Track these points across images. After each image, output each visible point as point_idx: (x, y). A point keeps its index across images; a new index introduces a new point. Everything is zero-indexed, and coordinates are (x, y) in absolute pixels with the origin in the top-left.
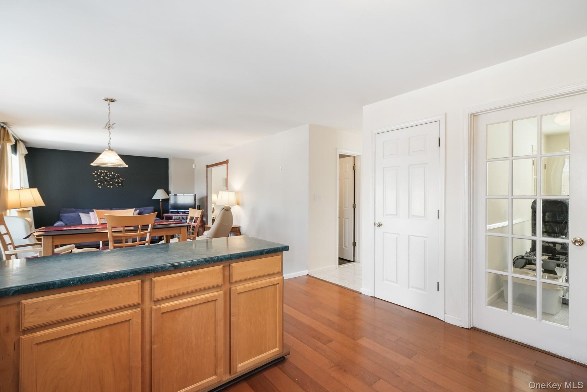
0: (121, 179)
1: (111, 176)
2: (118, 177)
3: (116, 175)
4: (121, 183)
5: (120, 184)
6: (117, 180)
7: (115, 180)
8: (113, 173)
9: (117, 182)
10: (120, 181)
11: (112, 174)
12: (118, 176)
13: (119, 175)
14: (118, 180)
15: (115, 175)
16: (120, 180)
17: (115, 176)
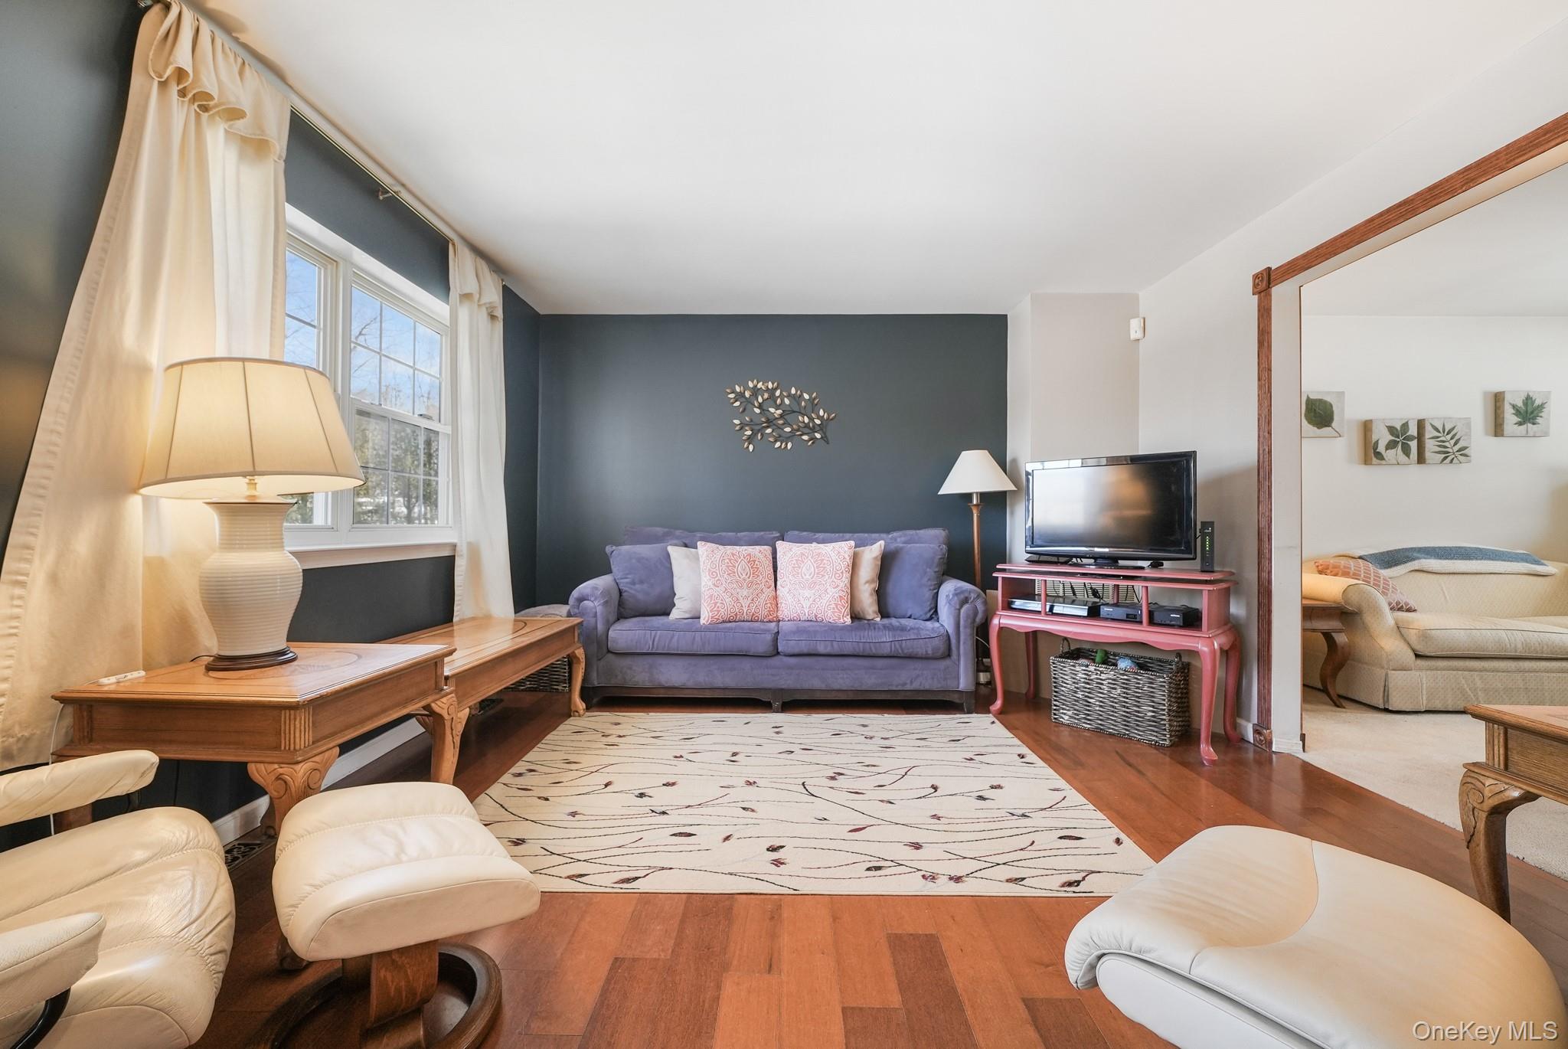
0: (821, 413)
1: (787, 401)
2: (813, 406)
3: (806, 396)
4: (821, 428)
5: (818, 436)
6: (806, 420)
7: (800, 418)
8: (793, 391)
9: (807, 426)
10: (818, 422)
11: (789, 396)
12: (811, 400)
13: (815, 399)
14: (811, 419)
15: (801, 396)
16: (819, 417)
17: (799, 404)
